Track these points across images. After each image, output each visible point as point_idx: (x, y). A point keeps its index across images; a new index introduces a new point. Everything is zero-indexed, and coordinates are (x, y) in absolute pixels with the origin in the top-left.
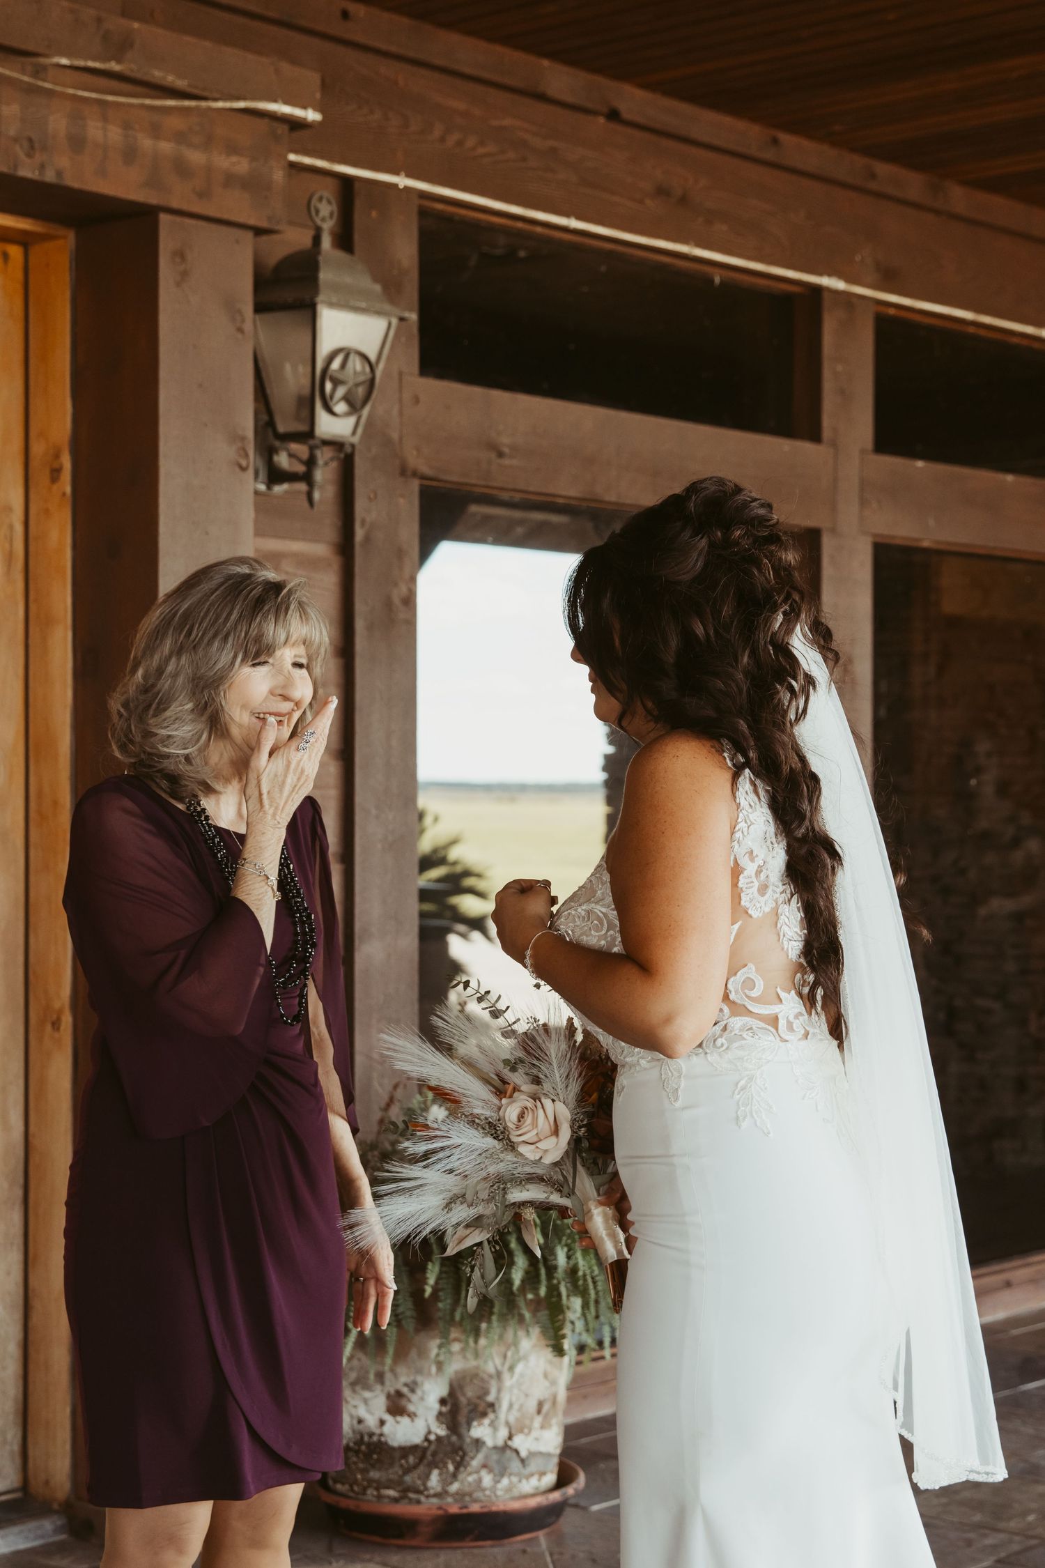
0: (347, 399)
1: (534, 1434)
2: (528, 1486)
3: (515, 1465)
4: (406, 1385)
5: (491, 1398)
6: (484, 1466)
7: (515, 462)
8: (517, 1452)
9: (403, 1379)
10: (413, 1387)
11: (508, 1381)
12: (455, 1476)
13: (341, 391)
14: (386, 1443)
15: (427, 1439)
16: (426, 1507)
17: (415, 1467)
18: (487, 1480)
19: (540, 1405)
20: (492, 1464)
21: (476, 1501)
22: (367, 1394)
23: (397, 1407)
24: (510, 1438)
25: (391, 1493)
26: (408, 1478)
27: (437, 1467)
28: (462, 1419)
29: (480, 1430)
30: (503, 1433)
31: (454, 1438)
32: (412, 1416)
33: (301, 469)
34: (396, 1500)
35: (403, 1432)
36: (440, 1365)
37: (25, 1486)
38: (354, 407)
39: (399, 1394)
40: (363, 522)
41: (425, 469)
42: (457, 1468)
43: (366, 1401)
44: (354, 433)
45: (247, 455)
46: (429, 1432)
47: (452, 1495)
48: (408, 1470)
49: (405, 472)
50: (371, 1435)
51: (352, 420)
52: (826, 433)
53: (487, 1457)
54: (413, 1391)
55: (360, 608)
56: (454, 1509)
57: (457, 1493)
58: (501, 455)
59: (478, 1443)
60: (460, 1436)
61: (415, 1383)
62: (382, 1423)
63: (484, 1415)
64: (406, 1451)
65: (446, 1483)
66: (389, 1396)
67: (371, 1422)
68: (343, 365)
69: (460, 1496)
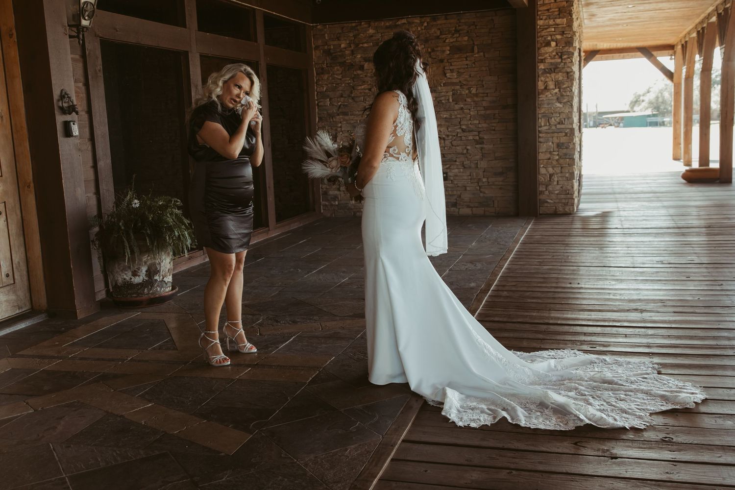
0: (88, 16)
1: (168, 277)
2: (167, 290)
3: (165, 285)
4: (137, 268)
5: (158, 269)
6: (158, 286)
7: (120, 33)
8: (165, 282)
9: (136, 267)
10: (139, 269)
11: (162, 264)
12: (151, 289)
13: (87, 13)
14: (132, 283)
15: (143, 281)
16: (145, 297)
17: (141, 288)
18: (159, 289)
19: (169, 270)
20: (159, 285)
21: (157, 294)
22: (126, 272)
23: (135, 274)
24: (163, 278)
25: (134, 295)
26: (139, 291)
27: (146, 287)
28: (152, 275)
29: (156, 277)
30: (161, 277)
31: (150, 280)
32: (139, 276)
33: (76, 34)
34: (136, 297)
35: (137, 280)
36: (145, 263)
37: (32, 308)
38: (90, 17)
39: (135, 271)
40: (88, 49)
41: (101, 35)
42: (151, 287)
43: (126, 274)
44: (90, 25)
45: (66, 31)
46: (144, 279)
47: (151, 294)
48: (138, 290)
49: (96, 36)
50: (128, 282)
51: (89, 21)
52: (187, 26)
53: (158, 284)
54: (139, 270)
55: (89, 73)
56: (152, 297)
57: (152, 293)
58: (117, 31)
59: (156, 280)
60: (152, 279)
61: (139, 268)
62: (131, 279)
63: (157, 274)
64: (138, 284)
65: (149, 291)
66: (132, 272)
67: (128, 279)
68: (87, 6)
69: (152, 294)
